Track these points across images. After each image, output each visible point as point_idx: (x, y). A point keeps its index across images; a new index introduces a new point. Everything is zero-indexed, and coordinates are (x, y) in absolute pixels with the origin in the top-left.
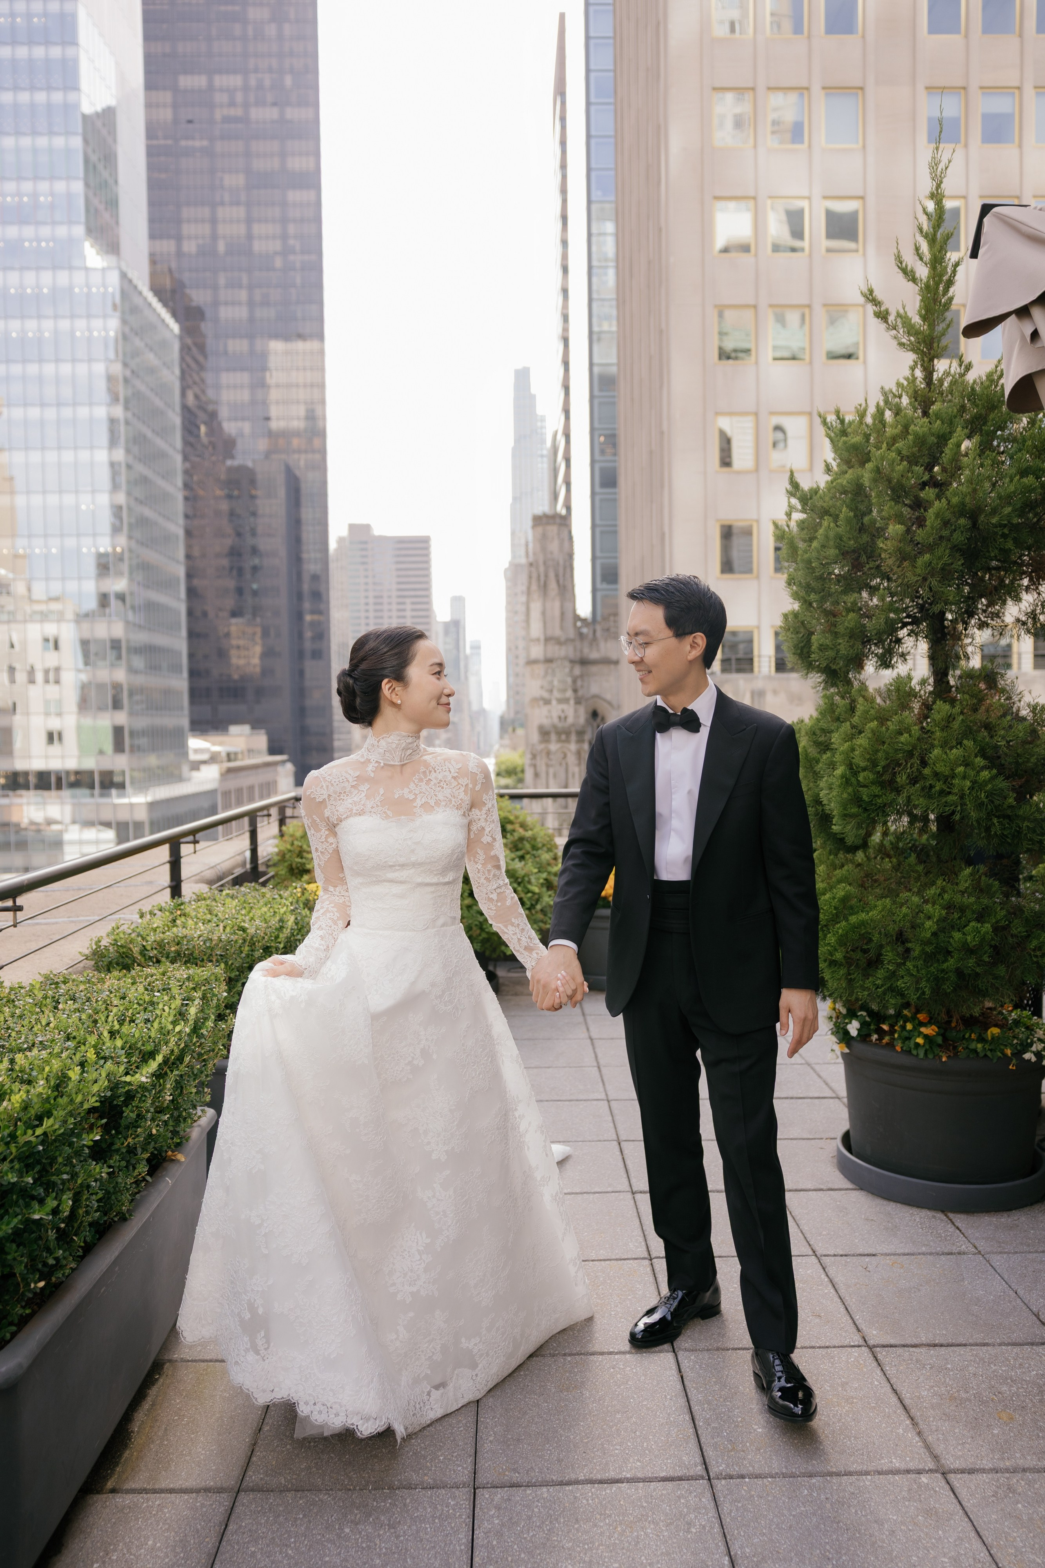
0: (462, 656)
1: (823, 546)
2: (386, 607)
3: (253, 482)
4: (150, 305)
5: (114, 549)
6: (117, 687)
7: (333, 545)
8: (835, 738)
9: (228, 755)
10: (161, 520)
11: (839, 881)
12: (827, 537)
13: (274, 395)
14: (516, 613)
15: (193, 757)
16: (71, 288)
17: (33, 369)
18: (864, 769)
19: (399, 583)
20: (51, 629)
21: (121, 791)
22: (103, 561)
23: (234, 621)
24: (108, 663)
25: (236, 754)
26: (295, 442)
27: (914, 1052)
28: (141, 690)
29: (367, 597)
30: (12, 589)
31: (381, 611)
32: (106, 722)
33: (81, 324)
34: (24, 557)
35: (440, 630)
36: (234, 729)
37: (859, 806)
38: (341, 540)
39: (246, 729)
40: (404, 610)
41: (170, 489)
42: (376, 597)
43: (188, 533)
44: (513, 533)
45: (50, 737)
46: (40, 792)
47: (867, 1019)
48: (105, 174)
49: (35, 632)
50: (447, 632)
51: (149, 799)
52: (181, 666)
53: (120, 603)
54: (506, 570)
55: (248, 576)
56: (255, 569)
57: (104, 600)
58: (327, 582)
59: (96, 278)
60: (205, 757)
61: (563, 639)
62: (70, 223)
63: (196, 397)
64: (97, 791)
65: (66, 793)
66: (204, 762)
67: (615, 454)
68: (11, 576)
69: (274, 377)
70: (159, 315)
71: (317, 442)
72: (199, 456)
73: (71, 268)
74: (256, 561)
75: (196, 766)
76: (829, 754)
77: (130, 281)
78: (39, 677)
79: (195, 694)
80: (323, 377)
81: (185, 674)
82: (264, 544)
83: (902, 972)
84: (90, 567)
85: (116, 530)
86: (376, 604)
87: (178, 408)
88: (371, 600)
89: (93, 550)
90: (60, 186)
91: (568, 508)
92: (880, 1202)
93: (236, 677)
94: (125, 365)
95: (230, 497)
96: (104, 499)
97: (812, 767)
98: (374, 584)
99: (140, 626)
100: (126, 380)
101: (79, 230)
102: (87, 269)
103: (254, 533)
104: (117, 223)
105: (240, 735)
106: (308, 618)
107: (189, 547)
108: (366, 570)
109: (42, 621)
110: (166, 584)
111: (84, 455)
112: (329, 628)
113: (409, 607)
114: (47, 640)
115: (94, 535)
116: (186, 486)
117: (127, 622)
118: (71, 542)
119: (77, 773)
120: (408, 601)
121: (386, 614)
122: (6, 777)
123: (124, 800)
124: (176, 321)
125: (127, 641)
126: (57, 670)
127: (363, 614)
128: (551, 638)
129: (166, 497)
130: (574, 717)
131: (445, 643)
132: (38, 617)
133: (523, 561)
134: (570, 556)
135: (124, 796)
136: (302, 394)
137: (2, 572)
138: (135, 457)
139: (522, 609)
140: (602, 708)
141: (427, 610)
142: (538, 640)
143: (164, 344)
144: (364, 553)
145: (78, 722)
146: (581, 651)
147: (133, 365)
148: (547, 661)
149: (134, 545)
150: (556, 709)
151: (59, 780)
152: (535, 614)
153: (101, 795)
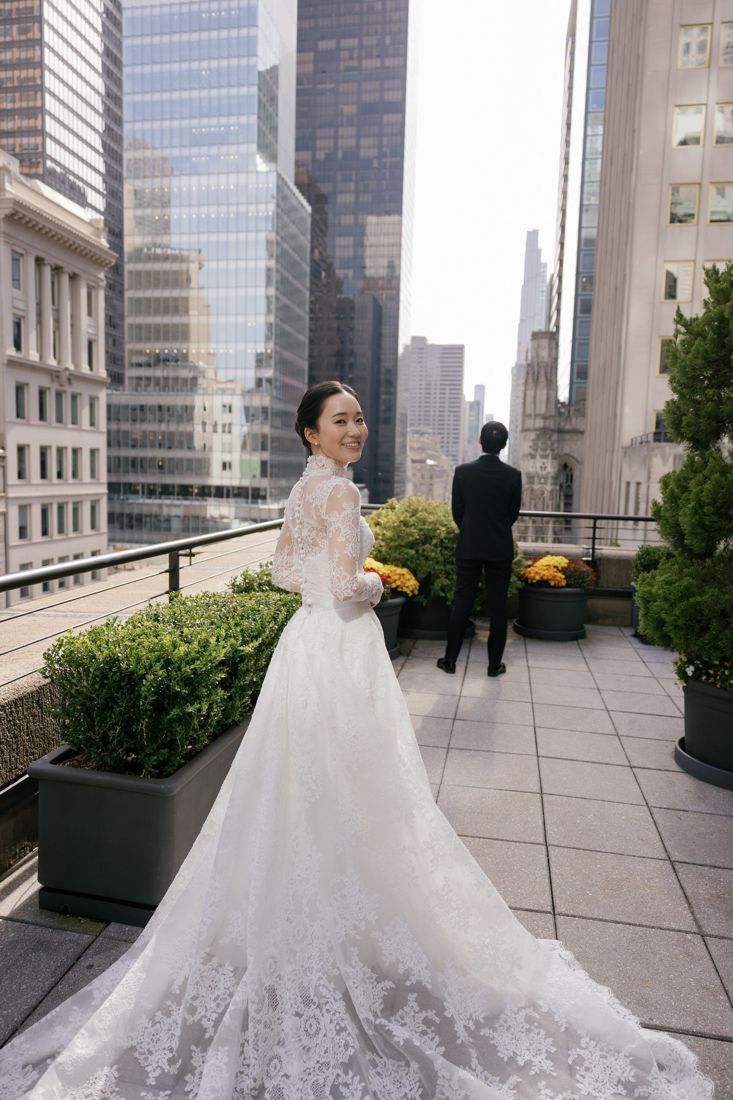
1: (695, 357)
2: (433, 391)
3: (352, 308)
4: (294, 194)
5: (266, 351)
6: (264, 436)
7: (401, 350)
8: (692, 484)
10: (295, 333)
11: (686, 576)
12: (698, 352)
13: (368, 251)
14: (518, 397)
16: (247, 185)
17: (223, 237)
18: (708, 504)
19: (442, 376)
20: (227, 400)
21: (264, 501)
22: (260, 358)
24: (260, 421)
26: (380, 282)
27: (729, 689)
28: (279, 439)
29: (421, 384)
30: (206, 374)
31: (430, 393)
32: (257, 458)
33: (252, 208)
34: (213, 354)
35: (467, 407)
37: (703, 528)
38: (406, 347)
40: (444, 394)
41: (301, 312)
42: (427, 385)
43: (311, 341)
44: (519, 344)
45: (225, 466)
46: (217, 499)
47: (701, 666)
48: (271, 110)
49: (218, 401)
50: (471, 409)
53: (268, 385)
54: (513, 369)
55: (347, 369)
56: (351, 365)
57: (259, 382)
58: (396, 374)
59: (262, 178)
61: (547, 415)
62: (248, 142)
63: (320, 253)
64: (250, 500)
65: (232, 500)
67: (591, 290)
68: (206, 366)
69: (369, 240)
70: (299, 201)
71: (394, 283)
72: (320, 292)
73: (247, 172)
74: (352, 360)
76: (686, 494)
77: (283, 179)
78: (220, 428)
80: (401, 240)
82: (358, 349)
83: (721, 636)
84: (252, 361)
85: (268, 339)
86: (426, 389)
87: (308, 261)
88: (423, 387)
89: (254, 351)
90: (243, 119)
91: (558, 327)
92: (698, 781)
94: (278, 233)
95: (338, 318)
96: (262, 319)
97: (676, 502)
98: (426, 376)
99: (280, 400)
100: (278, 244)
101: (254, 147)
102: (257, 172)
103: (351, 342)
104: (276, 142)
106: (383, 397)
107: (311, 350)
108: (421, 367)
109: (222, 394)
110: (296, 373)
111: (251, 292)
112: (395, 404)
113: (447, 391)
114: (225, 406)
115: (255, 342)
116: (312, 311)
117: (272, 397)
118: (241, 346)
119: (239, 488)
120: (447, 387)
121: (432, 396)
122: (198, 488)
123: (266, 507)
124: (310, 204)
125: (272, 408)
126: (230, 425)
127: (418, 396)
128: (539, 415)
129: (299, 318)
130: (551, 467)
131: (470, 416)
132: (220, 392)
133: (524, 363)
134: (556, 359)
135: (265, 503)
136: (386, 251)
137: (201, 364)
138: (281, 293)
139: (521, 394)
140: (571, 462)
141: (459, 394)
142: (530, 415)
143: (302, 220)
144: (421, 356)
145: (241, 457)
146: (559, 424)
147: (282, 233)
148: (535, 430)
149: (278, 349)
150: (539, 462)
151: (228, 492)
152: (529, 399)
153: (253, 503)
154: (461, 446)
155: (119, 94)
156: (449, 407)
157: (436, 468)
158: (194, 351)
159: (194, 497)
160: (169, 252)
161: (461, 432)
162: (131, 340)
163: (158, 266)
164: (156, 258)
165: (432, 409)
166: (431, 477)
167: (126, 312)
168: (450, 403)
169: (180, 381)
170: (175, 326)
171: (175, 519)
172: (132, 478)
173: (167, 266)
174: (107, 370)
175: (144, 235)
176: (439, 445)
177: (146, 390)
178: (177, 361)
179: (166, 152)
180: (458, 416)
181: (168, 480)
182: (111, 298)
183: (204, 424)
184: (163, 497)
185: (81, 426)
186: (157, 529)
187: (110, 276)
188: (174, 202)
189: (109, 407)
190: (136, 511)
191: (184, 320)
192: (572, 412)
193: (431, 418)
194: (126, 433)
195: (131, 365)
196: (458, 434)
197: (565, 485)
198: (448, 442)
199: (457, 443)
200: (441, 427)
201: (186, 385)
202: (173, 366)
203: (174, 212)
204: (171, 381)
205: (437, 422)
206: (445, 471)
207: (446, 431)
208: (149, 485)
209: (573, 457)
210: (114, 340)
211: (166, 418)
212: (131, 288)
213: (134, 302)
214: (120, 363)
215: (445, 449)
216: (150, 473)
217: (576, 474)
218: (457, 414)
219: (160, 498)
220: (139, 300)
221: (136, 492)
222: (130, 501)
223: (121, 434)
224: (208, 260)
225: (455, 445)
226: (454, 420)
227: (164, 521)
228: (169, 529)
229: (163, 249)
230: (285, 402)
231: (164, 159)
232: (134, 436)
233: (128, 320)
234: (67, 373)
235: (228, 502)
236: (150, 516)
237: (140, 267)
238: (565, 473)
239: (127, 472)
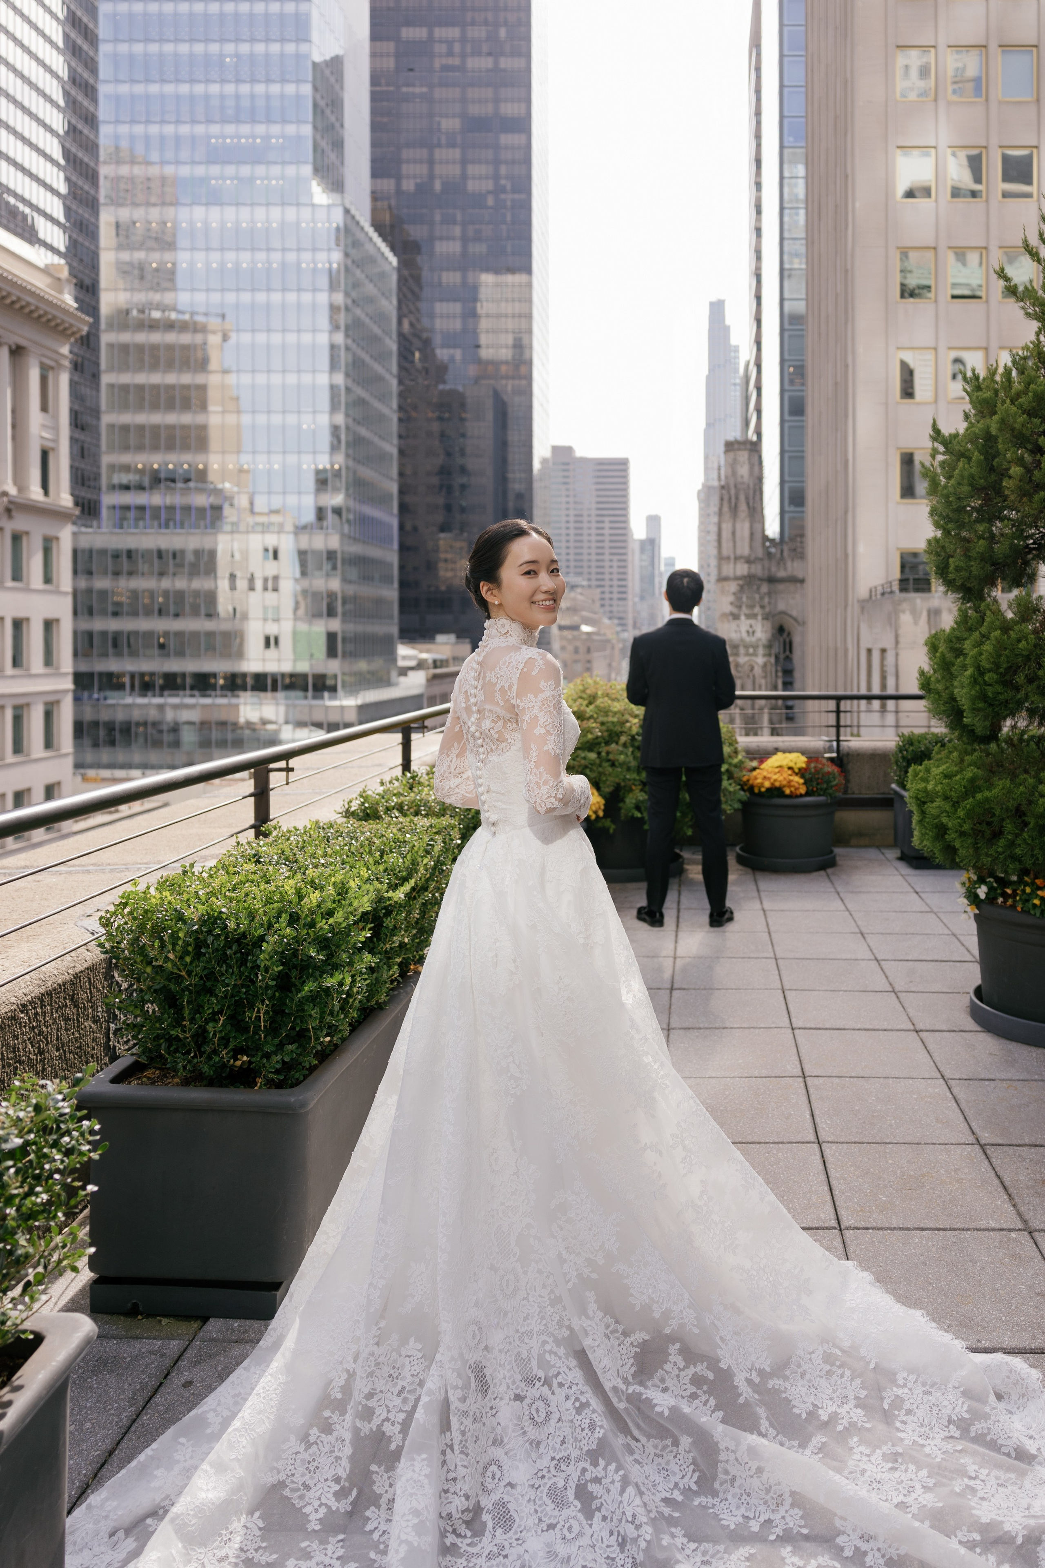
0: (656, 572)
2: (585, 525)
3: (463, 405)
4: (371, 238)
5: (332, 466)
6: (331, 595)
7: (537, 465)
9: (435, 661)
10: (376, 440)
13: (484, 324)
14: (708, 532)
15: (401, 663)
16: (298, 223)
17: (261, 297)
19: (598, 503)
20: (271, 540)
21: (333, 694)
22: (322, 476)
23: (442, 535)
24: (324, 572)
25: (442, 661)
26: (503, 369)
28: (355, 599)
29: (568, 515)
30: (236, 502)
31: (581, 528)
32: (320, 628)
33: (307, 256)
34: (248, 471)
35: (637, 547)
36: (440, 638)
38: (544, 461)
39: (452, 638)
40: (603, 528)
41: (386, 410)
42: (576, 516)
43: (401, 452)
44: (706, 457)
45: (269, 642)
46: (256, 693)
48: (332, 118)
49: (256, 542)
50: (642, 550)
51: (360, 702)
52: (392, 577)
53: (336, 517)
54: (699, 492)
55: (457, 494)
56: (463, 487)
57: (321, 513)
58: (531, 500)
59: (321, 214)
60: (413, 663)
61: (752, 558)
62: (298, 162)
63: (412, 325)
64: (310, 693)
65: (281, 695)
66: (412, 668)
67: (803, 384)
68: (236, 489)
69: (483, 308)
70: (378, 248)
71: (523, 369)
72: (412, 380)
73: (298, 204)
74: (464, 480)
75: (404, 672)
77: (353, 217)
78: (259, 584)
79: (404, 604)
80: (531, 308)
81: (396, 585)
82: (471, 463)
84: (310, 482)
85: (334, 448)
86: (576, 522)
87: (394, 336)
88: (572, 519)
89: (313, 467)
90: (291, 129)
91: (759, 434)
93: (443, 588)
94: (347, 295)
95: (441, 419)
96: (324, 420)
98: (575, 503)
99: (355, 539)
100: (347, 309)
101: (307, 169)
102: (313, 206)
103: (463, 454)
104: (342, 163)
105: (446, 643)
107: (401, 466)
108: (568, 490)
109: (263, 532)
110: (380, 500)
111: (307, 378)
113: (607, 525)
114: (267, 550)
115: (314, 453)
116: (400, 408)
117: (343, 535)
118: (292, 459)
119: (292, 675)
120: (607, 519)
121: (585, 532)
122: (225, 678)
123: (336, 703)
124: (395, 254)
125: (343, 552)
126: (276, 578)
127: (564, 531)
128: (741, 557)
129: (381, 418)
130: (761, 632)
131: (641, 560)
132: (259, 528)
133: (716, 483)
134: (760, 479)
135: (335, 698)
136: (510, 324)
137: (227, 485)
138: (354, 380)
139: (714, 529)
140: (789, 624)
141: (625, 528)
142: (728, 558)
143: (382, 275)
144: (566, 474)
145: (294, 626)
146: (769, 570)
147: (354, 294)
148: (736, 578)
149: (351, 463)
150: (744, 624)
151: (275, 682)
152: (726, 534)
153: (315, 697)
154: (630, 603)
155: (91, 81)
156: (611, 548)
157: (595, 637)
158: (216, 466)
159: (219, 692)
160: (173, 316)
161: (630, 584)
162: (111, 448)
163: (156, 338)
164: (153, 326)
165: (585, 551)
166: (589, 650)
167: (103, 406)
168: (611, 541)
169: (193, 512)
170: (185, 428)
171: (186, 727)
172: (113, 665)
173: (171, 338)
174: (72, 495)
175: (132, 290)
176: (598, 604)
177: (136, 527)
178: (187, 480)
179: (169, 170)
180: (625, 561)
181: (174, 666)
182: (76, 383)
183: (233, 577)
184: (166, 693)
185: (28, 584)
186: (157, 744)
187: (76, 350)
188: (182, 242)
189: (75, 552)
190: (120, 716)
191: (200, 419)
192: (786, 554)
193: (585, 564)
194: (103, 594)
195: (113, 488)
196: (625, 586)
197: (782, 656)
198: (611, 599)
199: (624, 599)
200: (600, 577)
201: (204, 518)
202: (182, 489)
203: (183, 258)
204: (178, 512)
205: (594, 570)
206: (608, 641)
207: (607, 583)
208: (142, 675)
209: (791, 616)
210: (82, 449)
211: (171, 569)
212: (111, 369)
213: (116, 390)
214: (92, 483)
215: (607, 608)
216: (144, 656)
217: (797, 640)
218: (623, 557)
219: (161, 696)
220: (125, 388)
221: (120, 687)
222: (110, 701)
223: (95, 596)
224: (238, 331)
225: (621, 603)
226: (619, 567)
227: (169, 731)
228: (176, 744)
229: (163, 311)
230: (364, 542)
231: (163, 180)
232: (116, 599)
233: (107, 419)
234: (5, 499)
235: (275, 698)
236: (145, 724)
237: (126, 337)
238: (781, 639)
239: (105, 655)
